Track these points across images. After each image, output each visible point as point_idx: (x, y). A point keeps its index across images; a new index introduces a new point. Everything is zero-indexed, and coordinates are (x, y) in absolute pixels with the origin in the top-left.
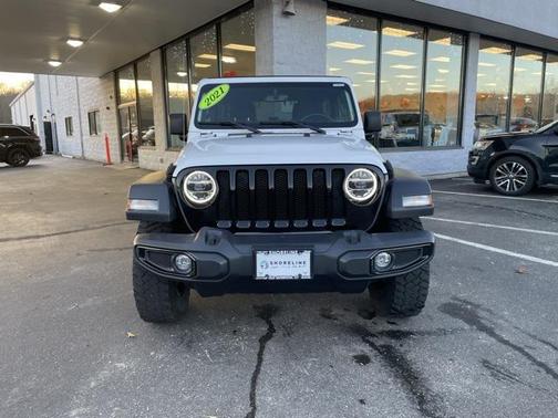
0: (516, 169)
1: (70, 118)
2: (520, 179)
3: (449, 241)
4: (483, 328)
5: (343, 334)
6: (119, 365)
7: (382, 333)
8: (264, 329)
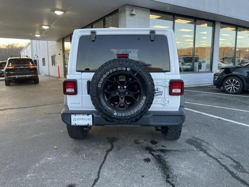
0: (234, 82)
1: (44, 58)
2: (237, 87)
3: (198, 113)
4: (202, 150)
5: (141, 150)
6: (48, 159)
7: (158, 150)
8: (109, 147)
